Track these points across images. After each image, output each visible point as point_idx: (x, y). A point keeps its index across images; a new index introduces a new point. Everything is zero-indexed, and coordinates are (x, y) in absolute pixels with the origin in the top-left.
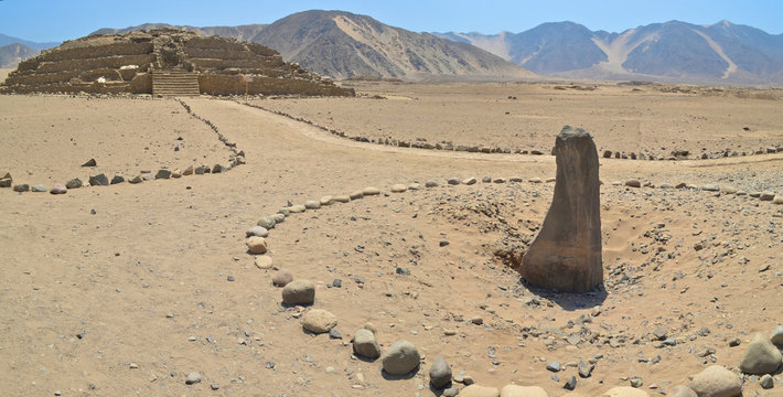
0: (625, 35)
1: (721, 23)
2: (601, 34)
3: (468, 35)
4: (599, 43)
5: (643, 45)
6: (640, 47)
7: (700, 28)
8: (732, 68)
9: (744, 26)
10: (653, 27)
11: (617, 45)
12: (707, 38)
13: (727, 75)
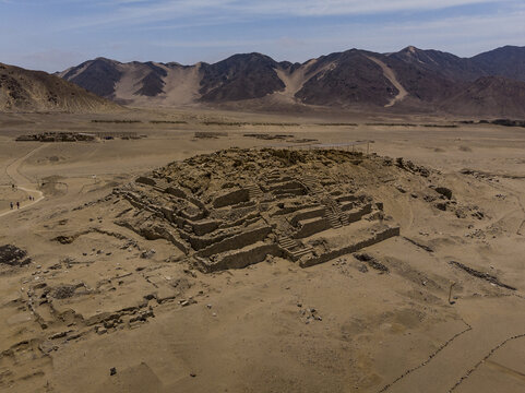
0: (306, 66)
1: (407, 50)
2: (285, 65)
3: (166, 65)
4: (281, 74)
5: (319, 74)
6: (316, 77)
7: (376, 55)
8: (402, 94)
9: (432, 51)
10: (334, 56)
11: (298, 75)
12: (383, 65)
13: (392, 103)
